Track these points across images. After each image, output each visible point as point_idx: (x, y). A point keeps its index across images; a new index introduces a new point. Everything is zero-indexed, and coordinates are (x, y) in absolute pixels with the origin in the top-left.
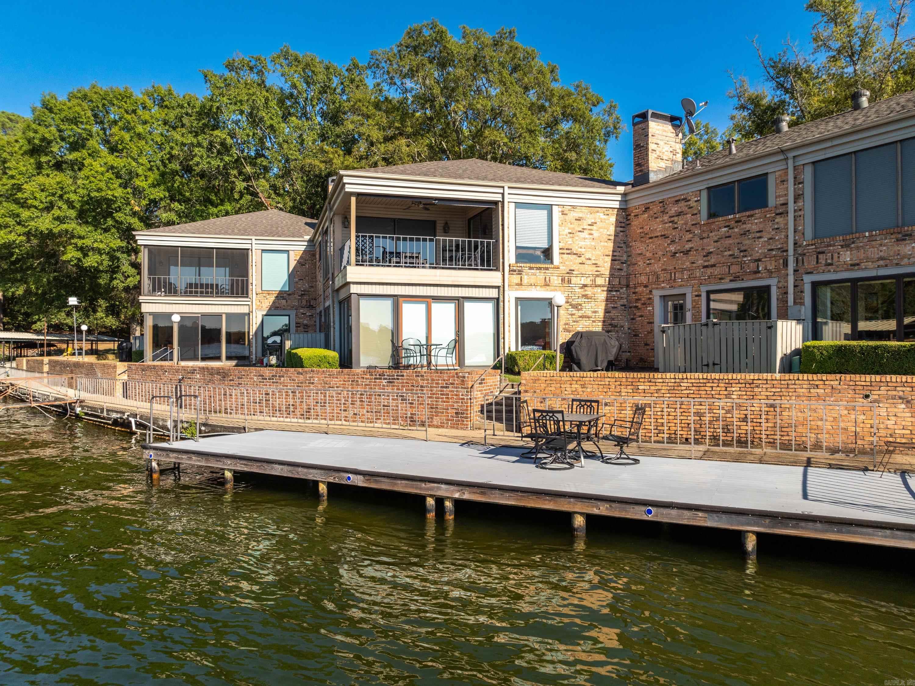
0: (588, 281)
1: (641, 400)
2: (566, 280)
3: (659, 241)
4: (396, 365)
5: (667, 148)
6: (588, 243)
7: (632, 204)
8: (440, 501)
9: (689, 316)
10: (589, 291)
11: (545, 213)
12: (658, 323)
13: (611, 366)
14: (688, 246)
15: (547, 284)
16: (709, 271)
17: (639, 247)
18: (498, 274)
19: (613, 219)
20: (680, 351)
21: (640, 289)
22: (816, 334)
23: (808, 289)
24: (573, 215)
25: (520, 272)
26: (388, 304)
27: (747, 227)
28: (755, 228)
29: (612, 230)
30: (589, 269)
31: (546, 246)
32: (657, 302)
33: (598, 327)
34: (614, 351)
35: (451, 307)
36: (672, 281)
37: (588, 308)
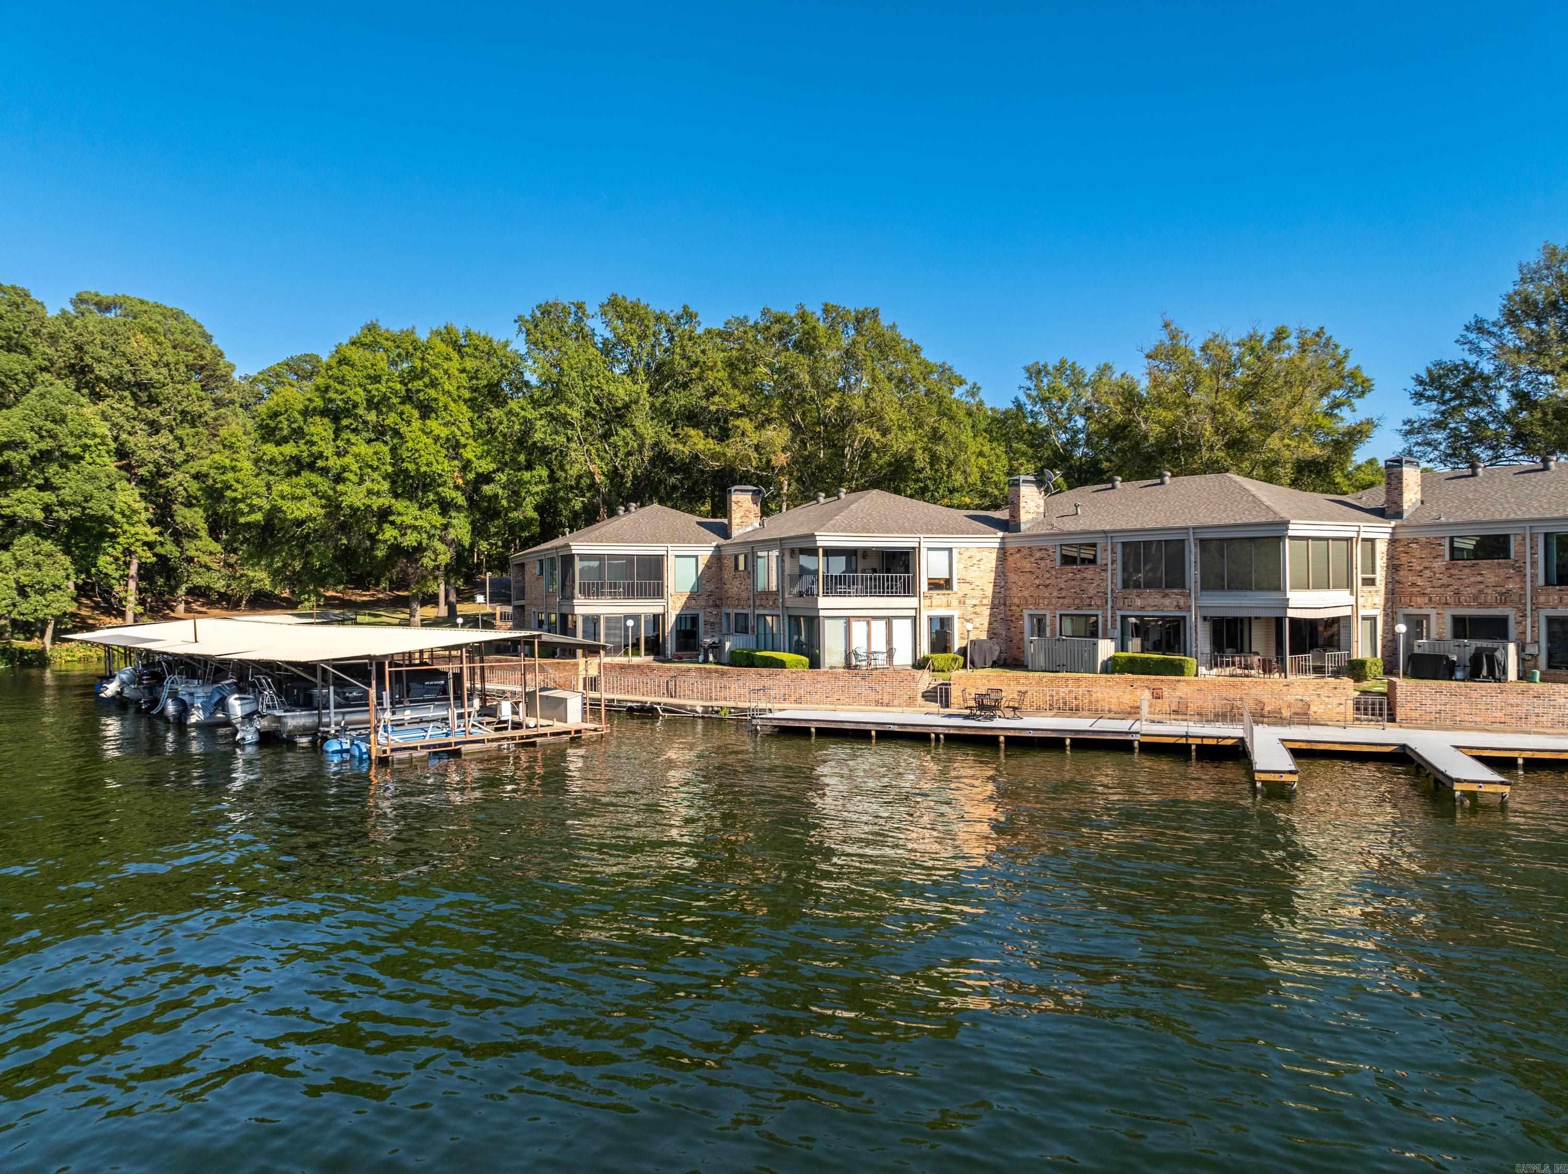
0: (977, 602)
1: (1023, 689)
2: (962, 603)
3: (1029, 575)
4: (848, 666)
5: (1033, 504)
6: (977, 574)
7: (1008, 546)
8: (937, 735)
9: (1048, 630)
10: (978, 609)
11: (947, 553)
12: (1027, 636)
13: (995, 665)
14: (1047, 582)
15: (948, 605)
16: (1061, 601)
17: (1012, 577)
18: (916, 600)
19: (994, 556)
20: (1042, 656)
21: (1014, 608)
22: (1123, 648)
23: (1119, 619)
24: (968, 554)
25: (931, 598)
26: (842, 622)
27: (1085, 575)
28: (1089, 577)
29: (994, 564)
30: (978, 593)
31: (947, 577)
32: (1026, 618)
33: (984, 636)
34: (997, 653)
35: (882, 623)
36: (1037, 605)
37: (977, 621)
